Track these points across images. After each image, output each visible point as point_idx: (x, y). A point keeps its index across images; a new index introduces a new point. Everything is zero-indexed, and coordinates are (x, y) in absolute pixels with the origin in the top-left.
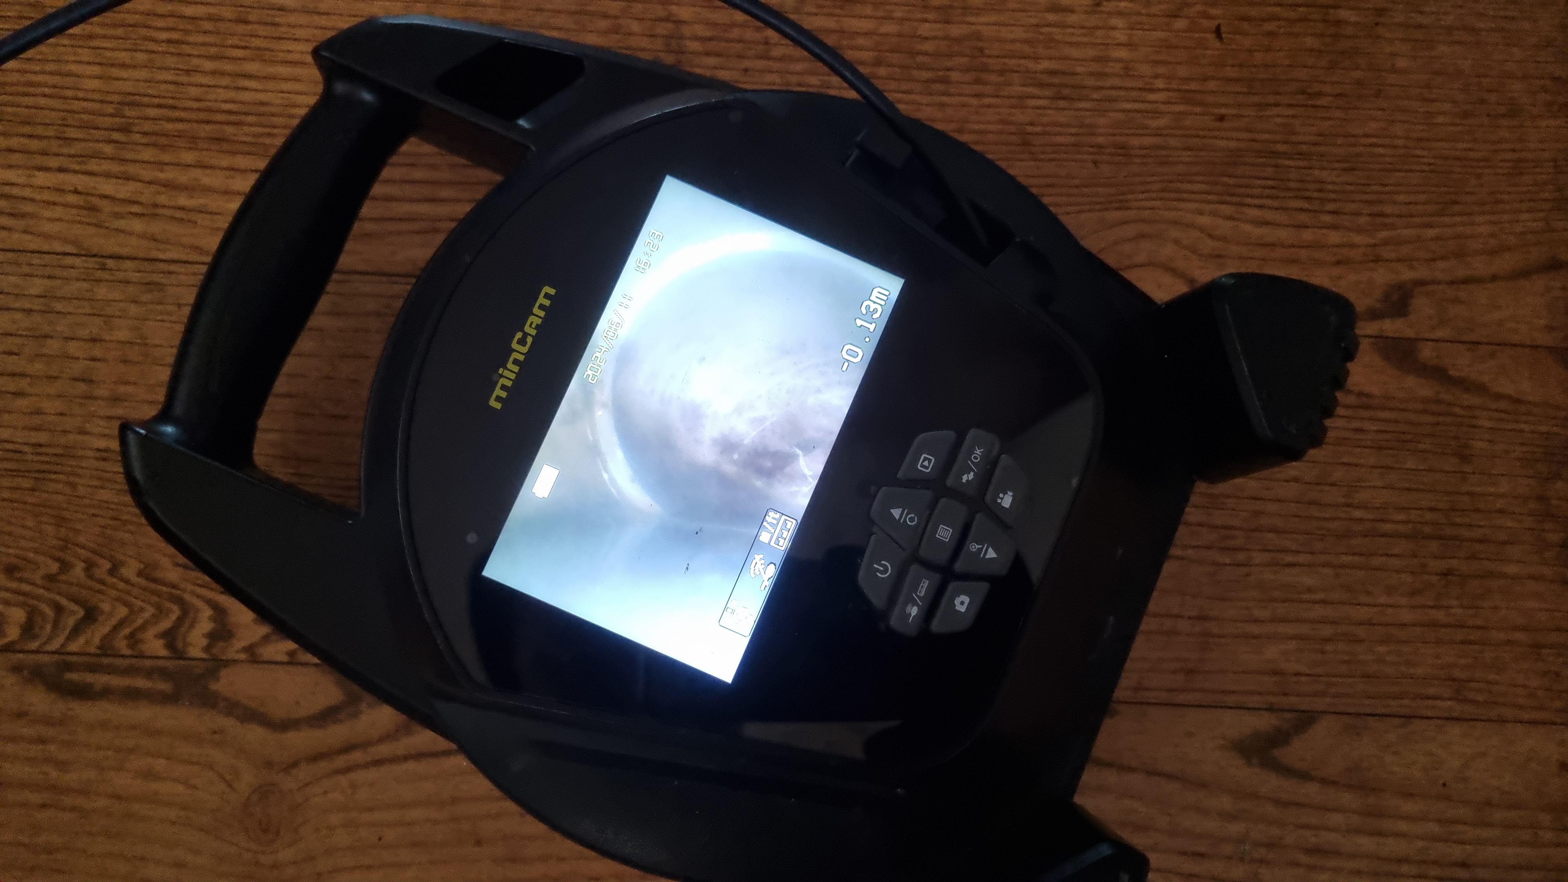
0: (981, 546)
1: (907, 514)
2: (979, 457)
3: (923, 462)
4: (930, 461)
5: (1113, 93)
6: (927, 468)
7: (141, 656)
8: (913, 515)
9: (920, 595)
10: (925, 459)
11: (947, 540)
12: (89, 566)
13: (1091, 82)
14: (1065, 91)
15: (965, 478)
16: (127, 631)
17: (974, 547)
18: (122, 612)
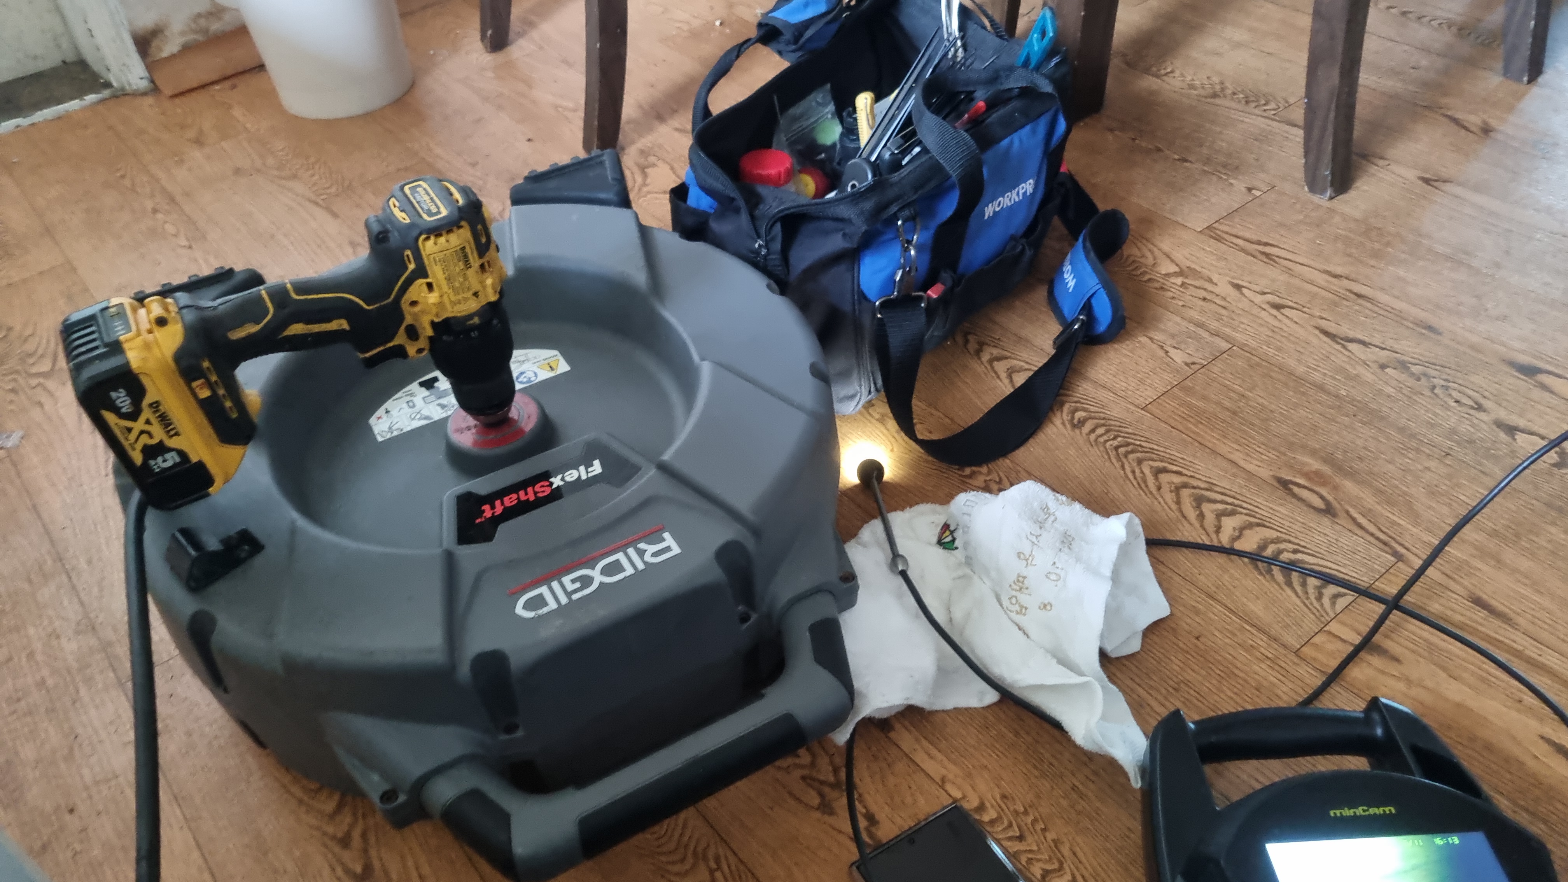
7: (1028, 870)
12: (1035, 821)
16: (1030, 856)
18: (1035, 848)
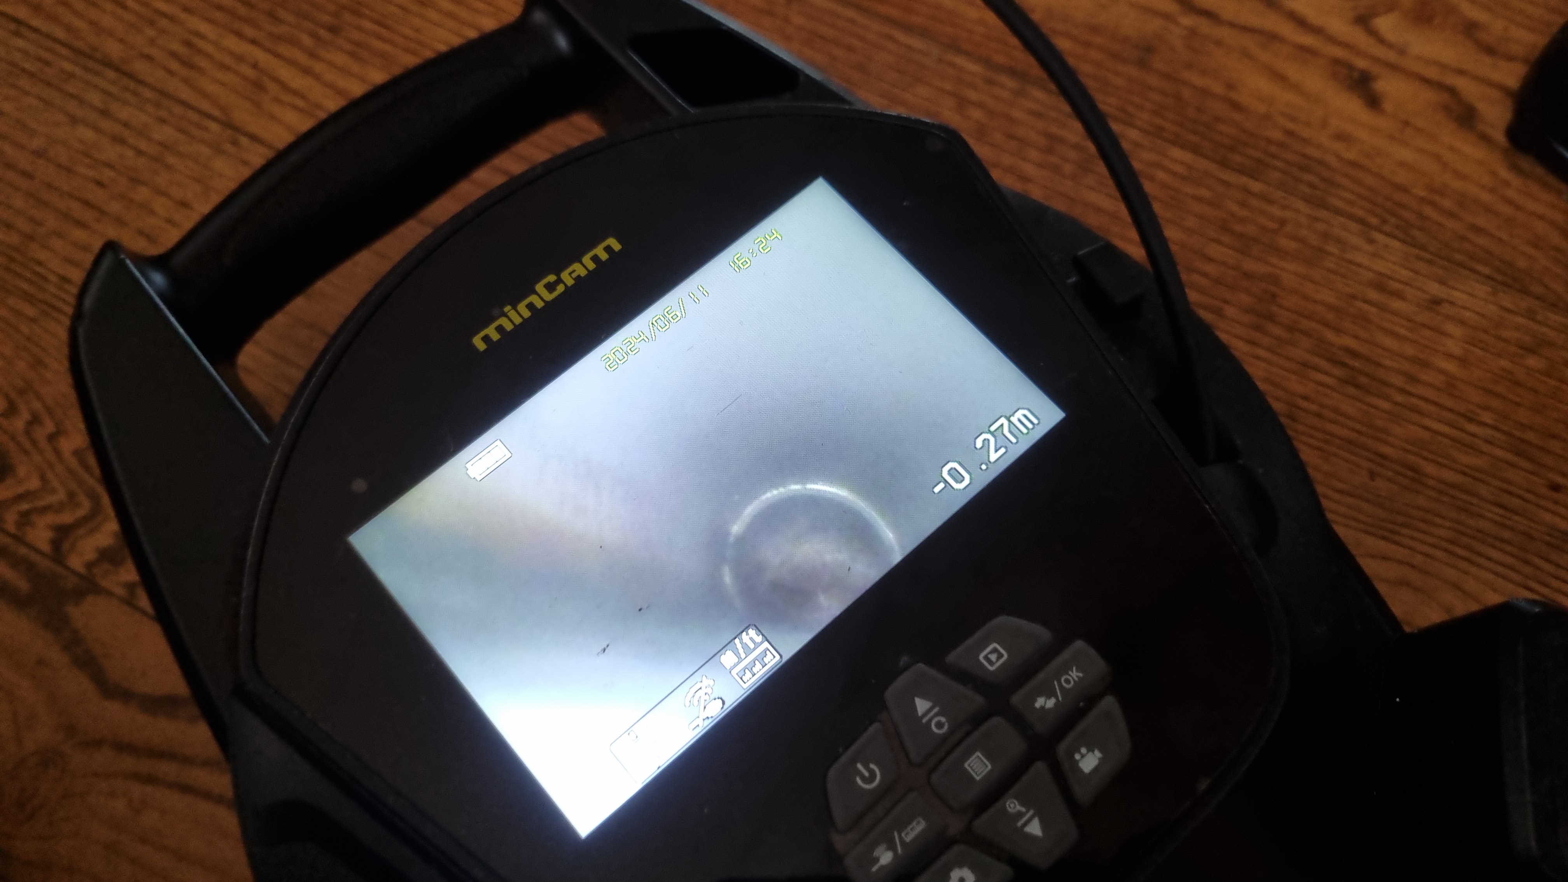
0: (1023, 810)
1: (936, 715)
2: (1072, 680)
3: (991, 652)
4: (1000, 656)
5: (1422, 404)
6: (991, 663)
7: (19, 539)
8: (943, 719)
9: (906, 839)
10: (995, 650)
11: (978, 778)
12: (35, 420)
13: (1398, 381)
14: (1364, 380)
15: (1040, 702)
16: (25, 506)
17: (1013, 806)
18: (34, 484)
